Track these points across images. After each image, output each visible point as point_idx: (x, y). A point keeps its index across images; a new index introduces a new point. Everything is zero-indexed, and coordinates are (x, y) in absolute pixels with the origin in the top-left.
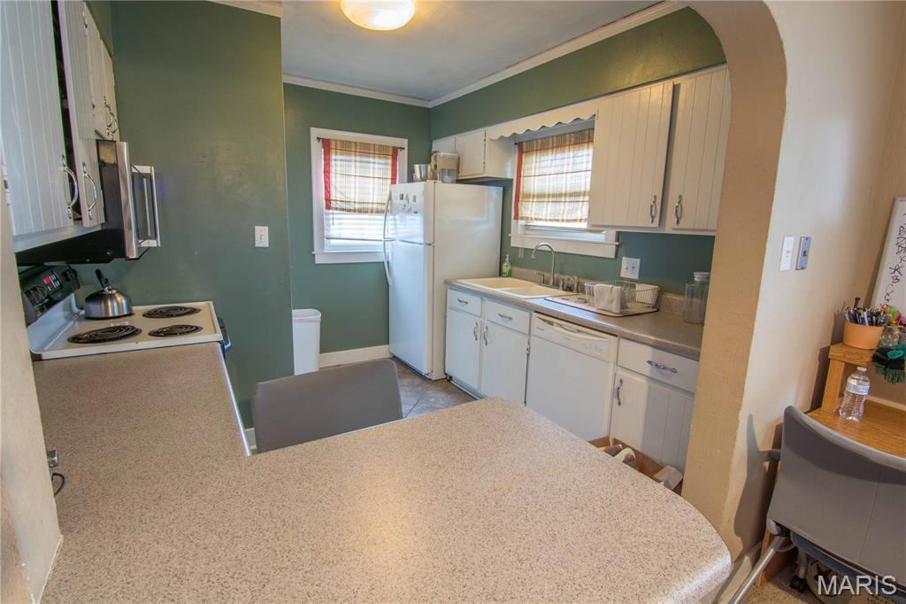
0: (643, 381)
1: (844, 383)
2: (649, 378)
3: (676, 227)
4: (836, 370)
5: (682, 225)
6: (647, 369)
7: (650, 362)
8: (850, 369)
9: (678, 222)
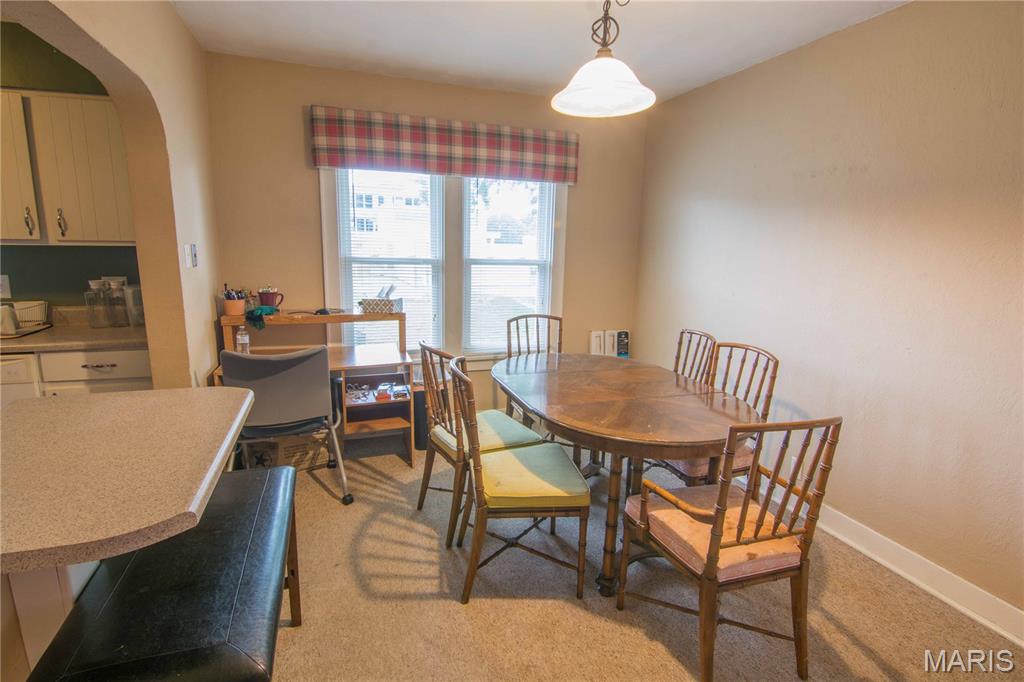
0: (82, 386)
1: (235, 339)
2: (87, 382)
3: (62, 238)
4: (228, 333)
5: (67, 238)
6: (84, 374)
7: (84, 366)
8: (235, 329)
9: (63, 234)
